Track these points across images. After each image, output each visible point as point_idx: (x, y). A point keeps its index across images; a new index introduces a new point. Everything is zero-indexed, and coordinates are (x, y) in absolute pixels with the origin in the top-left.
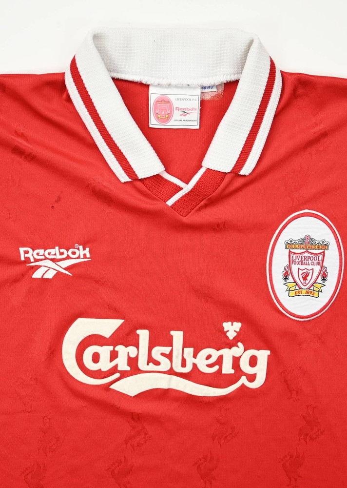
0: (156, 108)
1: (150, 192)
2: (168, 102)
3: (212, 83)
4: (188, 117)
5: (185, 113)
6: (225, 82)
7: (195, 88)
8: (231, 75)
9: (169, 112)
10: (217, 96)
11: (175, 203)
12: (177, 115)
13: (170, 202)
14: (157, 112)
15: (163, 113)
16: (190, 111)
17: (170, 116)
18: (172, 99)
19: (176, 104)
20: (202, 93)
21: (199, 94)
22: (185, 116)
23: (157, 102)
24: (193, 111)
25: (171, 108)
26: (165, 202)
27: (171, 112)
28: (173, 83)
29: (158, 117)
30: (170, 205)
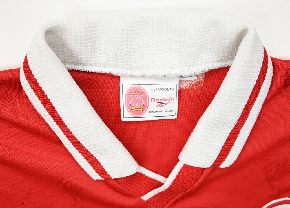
0: (128, 99)
1: (123, 189)
2: (143, 93)
3: (193, 73)
4: (165, 108)
5: (161, 103)
6: (207, 71)
7: (172, 78)
8: (213, 63)
9: (144, 104)
10: (197, 84)
11: (151, 199)
12: (152, 106)
13: (146, 197)
14: (130, 104)
15: (137, 105)
16: (167, 102)
17: (144, 107)
18: (147, 89)
19: (151, 95)
20: (180, 82)
21: (178, 83)
22: (161, 106)
23: (130, 93)
24: (170, 101)
25: (146, 99)
26: (140, 197)
27: (146, 103)
28: (147, 73)
29: (131, 109)
30: (146, 200)
